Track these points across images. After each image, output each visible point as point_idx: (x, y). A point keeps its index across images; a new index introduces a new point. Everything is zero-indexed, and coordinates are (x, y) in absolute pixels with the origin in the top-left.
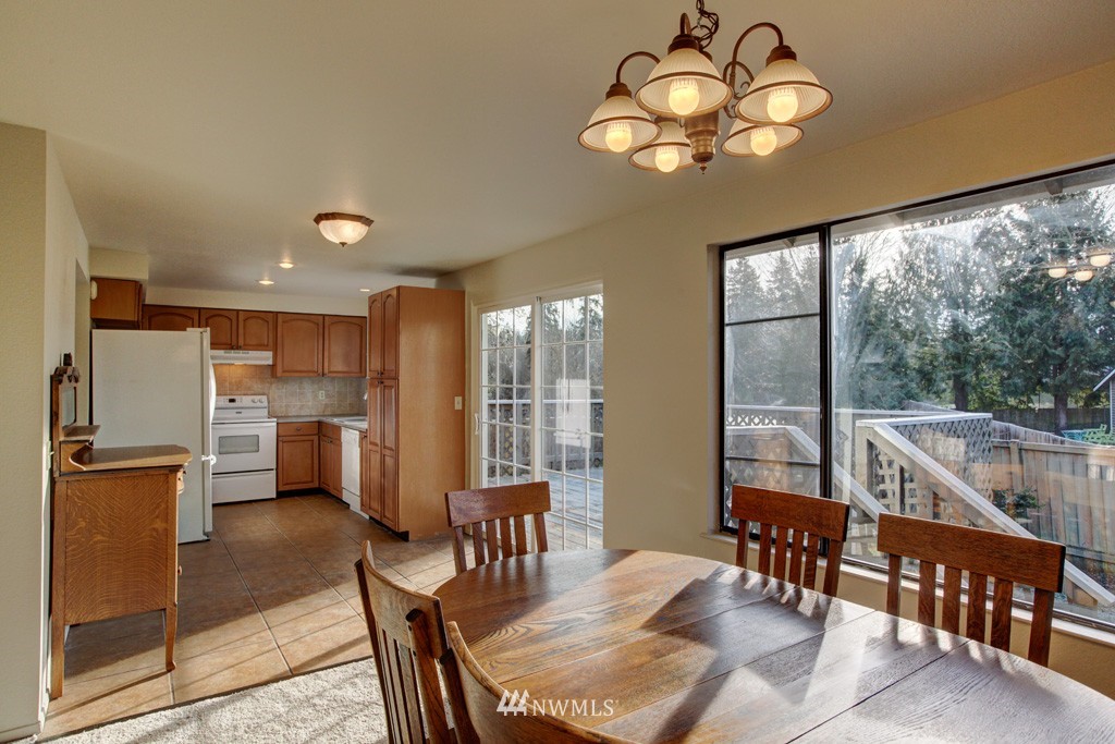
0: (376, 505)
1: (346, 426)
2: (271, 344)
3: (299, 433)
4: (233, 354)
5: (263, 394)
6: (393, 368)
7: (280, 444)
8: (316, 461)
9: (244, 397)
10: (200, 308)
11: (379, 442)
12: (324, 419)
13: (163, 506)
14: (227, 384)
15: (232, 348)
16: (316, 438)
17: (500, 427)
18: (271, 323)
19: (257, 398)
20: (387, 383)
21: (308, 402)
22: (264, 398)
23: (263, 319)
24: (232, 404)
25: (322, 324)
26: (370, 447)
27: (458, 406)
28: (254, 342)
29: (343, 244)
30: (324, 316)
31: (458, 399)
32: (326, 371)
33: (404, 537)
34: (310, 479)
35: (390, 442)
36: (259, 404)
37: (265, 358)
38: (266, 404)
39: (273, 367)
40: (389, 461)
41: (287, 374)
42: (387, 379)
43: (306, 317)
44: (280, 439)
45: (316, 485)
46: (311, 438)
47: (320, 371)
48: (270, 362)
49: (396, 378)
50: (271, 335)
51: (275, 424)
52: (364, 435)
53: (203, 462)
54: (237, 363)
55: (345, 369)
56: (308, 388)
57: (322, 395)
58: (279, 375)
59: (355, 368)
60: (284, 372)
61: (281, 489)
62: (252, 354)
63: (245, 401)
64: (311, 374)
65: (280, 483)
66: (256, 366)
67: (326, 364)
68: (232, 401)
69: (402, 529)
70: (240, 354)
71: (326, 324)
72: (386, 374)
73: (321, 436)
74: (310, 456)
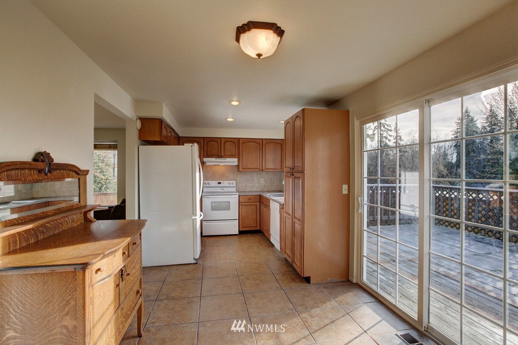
0: (288, 252)
1: (272, 200)
2: (237, 154)
3: (251, 201)
4: (219, 160)
5: (234, 180)
6: (300, 165)
7: (241, 206)
8: (258, 216)
9: (225, 182)
10: (204, 138)
11: (291, 213)
12: (262, 194)
13: (73, 303)
14: (217, 175)
15: (219, 157)
16: (258, 204)
17: (381, 209)
18: (236, 144)
19: (231, 182)
20: (296, 175)
21: (255, 184)
22: (234, 182)
23: (232, 142)
24: (219, 185)
25: (261, 144)
26: (285, 215)
27: (345, 192)
28: (228, 153)
29: (259, 55)
30: (262, 139)
31: (345, 187)
32: (264, 168)
33: (307, 280)
34: (255, 225)
35: (298, 214)
36: (232, 185)
37: (234, 161)
38: (235, 185)
39: (238, 166)
40: (298, 227)
41: (244, 170)
42: (297, 173)
43: (253, 140)
44: (240, 204)
45: (258, 228)
46: (256, 203)
47: (261, 169)
48: (236, 164)
49: (302, 172)
50: (236, 150)
51: (238, 196)
52: (282, 207)
53: (193, 220)
54: (221, 164)
55: (273, 167)
56: (255, 176)
57: (262, 181)
58: (241, 170)
59: (279, 167)
60: (243, 169)
61: (241, 230)
62: (228, 160)
63: (225, 183)
64: (256, 170)
65: (240, 227)
66: (230, 166)
67: (264, 164)
68: (219, 183)
69: (306, 275)
70: (222, 160)
71: (264, 143)
72: (296, 169)
73: (261, 202)
74: (255, 213)
